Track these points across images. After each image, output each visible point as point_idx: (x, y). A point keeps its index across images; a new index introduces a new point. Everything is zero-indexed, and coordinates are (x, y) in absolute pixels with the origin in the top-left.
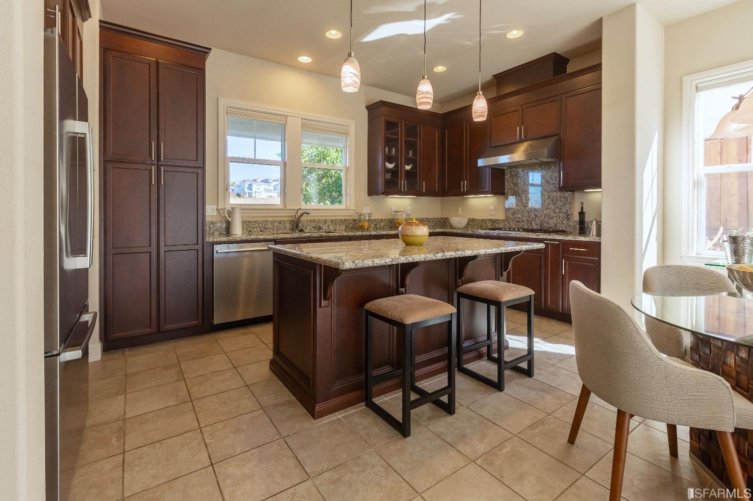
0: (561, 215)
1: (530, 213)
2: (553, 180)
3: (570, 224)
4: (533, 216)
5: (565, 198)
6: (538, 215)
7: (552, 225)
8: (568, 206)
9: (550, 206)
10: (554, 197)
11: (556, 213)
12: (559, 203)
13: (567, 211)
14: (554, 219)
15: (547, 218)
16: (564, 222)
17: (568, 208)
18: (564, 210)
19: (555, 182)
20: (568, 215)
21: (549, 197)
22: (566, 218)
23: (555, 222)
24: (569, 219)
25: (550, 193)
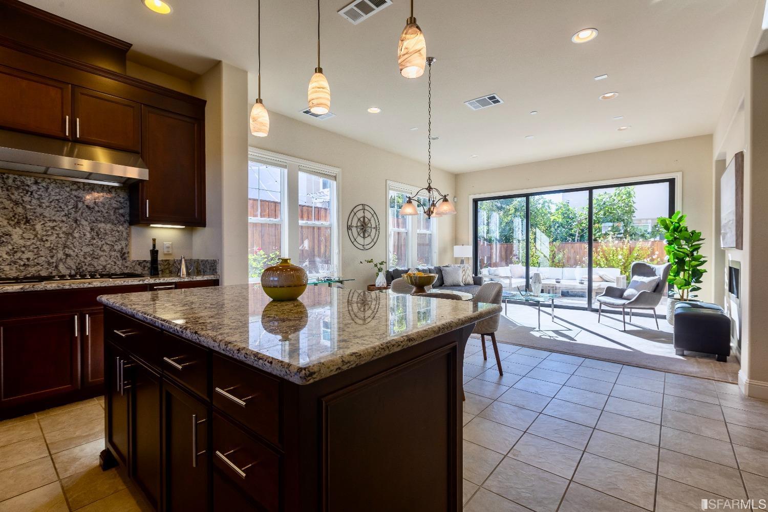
0: (113, 253)
1: (54, 251)
2: (98, 207)
3: (126, 265)
4: (60, 255)
5: (118, 232)
6: (72, 253)
7: (98, 268)
8: (123, 243)
9: (95, 241)
10: (102, 230)
11: (104, 251)
12: (110, 239)
13: (122, 249)
14: (102, 259)
15: (89, 259)
16: (118, 263)
17: (124, 245)
18: (117, 248)
19: (103, 210)
20: (124, 253)
21: (92, 229)
22: (121, 257)
23: (104, 263)
24: (125, 259)
25: (94, 224)
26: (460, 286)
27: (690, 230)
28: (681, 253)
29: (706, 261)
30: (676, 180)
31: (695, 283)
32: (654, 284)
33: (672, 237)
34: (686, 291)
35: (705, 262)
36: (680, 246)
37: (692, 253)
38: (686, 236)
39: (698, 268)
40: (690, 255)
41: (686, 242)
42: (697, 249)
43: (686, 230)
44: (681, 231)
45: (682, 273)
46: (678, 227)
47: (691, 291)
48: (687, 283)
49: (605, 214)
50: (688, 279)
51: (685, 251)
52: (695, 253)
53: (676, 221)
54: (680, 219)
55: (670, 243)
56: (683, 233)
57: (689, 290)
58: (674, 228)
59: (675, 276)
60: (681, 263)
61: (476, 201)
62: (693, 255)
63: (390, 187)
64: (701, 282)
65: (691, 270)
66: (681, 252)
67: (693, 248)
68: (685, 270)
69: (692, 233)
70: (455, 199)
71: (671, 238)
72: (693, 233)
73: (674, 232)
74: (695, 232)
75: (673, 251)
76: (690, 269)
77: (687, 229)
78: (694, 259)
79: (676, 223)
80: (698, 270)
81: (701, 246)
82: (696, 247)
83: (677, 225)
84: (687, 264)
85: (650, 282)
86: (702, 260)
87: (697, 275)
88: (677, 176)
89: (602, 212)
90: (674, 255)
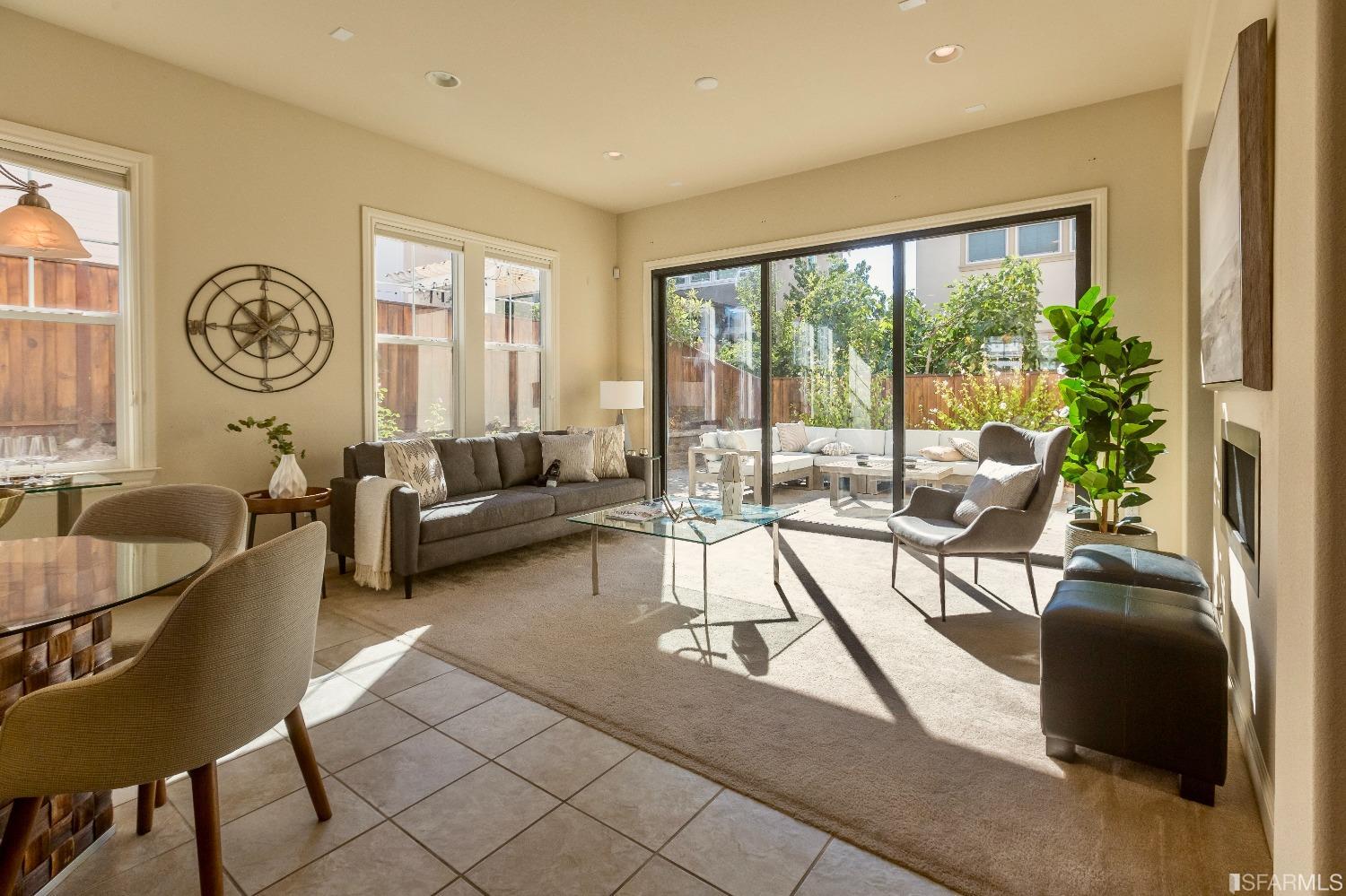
26: (585, 481)
27: (1123, 336)
28: (1099, 400)
29: (1164, 421)
30: (1093, 207)
31: (1134, 482)
32: (1026, 486)
33: (1078, 356)
34: (1111, 502)
35: (1160, 423)
36: (1096, 380)
37: (1126, 399)
38: (1111, 353)
39: (1144, 440)
40: (1120, 404)
41: (1113, 370)
42: (1140, 388)
43: (1114, 337)
44: (1099, 338)
45: (1101, 456)
46: (1091, 329)
47: (1125, 504)
48: (1114, 484)
49: (980, 316)
50: (1117, 472)
51: (1110, 394)
52: (1134, 399)
53: (1089, 313)
54: (1100, 309)
55: (1073, 371)
56: (1108, 346)
57: (1120, 501)
58: (1082, 328)
59: (1082, 463)
60: (1097, 424)
61: (660, 277)
62: (1129, 403)
63: (378, 227)
64: (1150, 479)
65: (1122, 447)
66: (1100, 396)
67: (1130, 384)
68: (1108, 448)
69: (1129, 346)
70: (617, 271)
71: (1074, 359)
72: (1132, 343)
73: (1082, 345)
74: (1137, 342)
75: (1078, 394)
76: (1120, 443)
77: (1115, 334)
78: (1131, 417)
79: (1087, 317)
80: (1143, 446)
81: (1151, 377)
82: (1138, 382)
83: (1089, 322)
84: (1114, 428)
85: (1016, 479)
86: (1152, 418)
87: (1139, 460)
88: (1096, 199)
89: (975, 313)
90: (1082, 403)
